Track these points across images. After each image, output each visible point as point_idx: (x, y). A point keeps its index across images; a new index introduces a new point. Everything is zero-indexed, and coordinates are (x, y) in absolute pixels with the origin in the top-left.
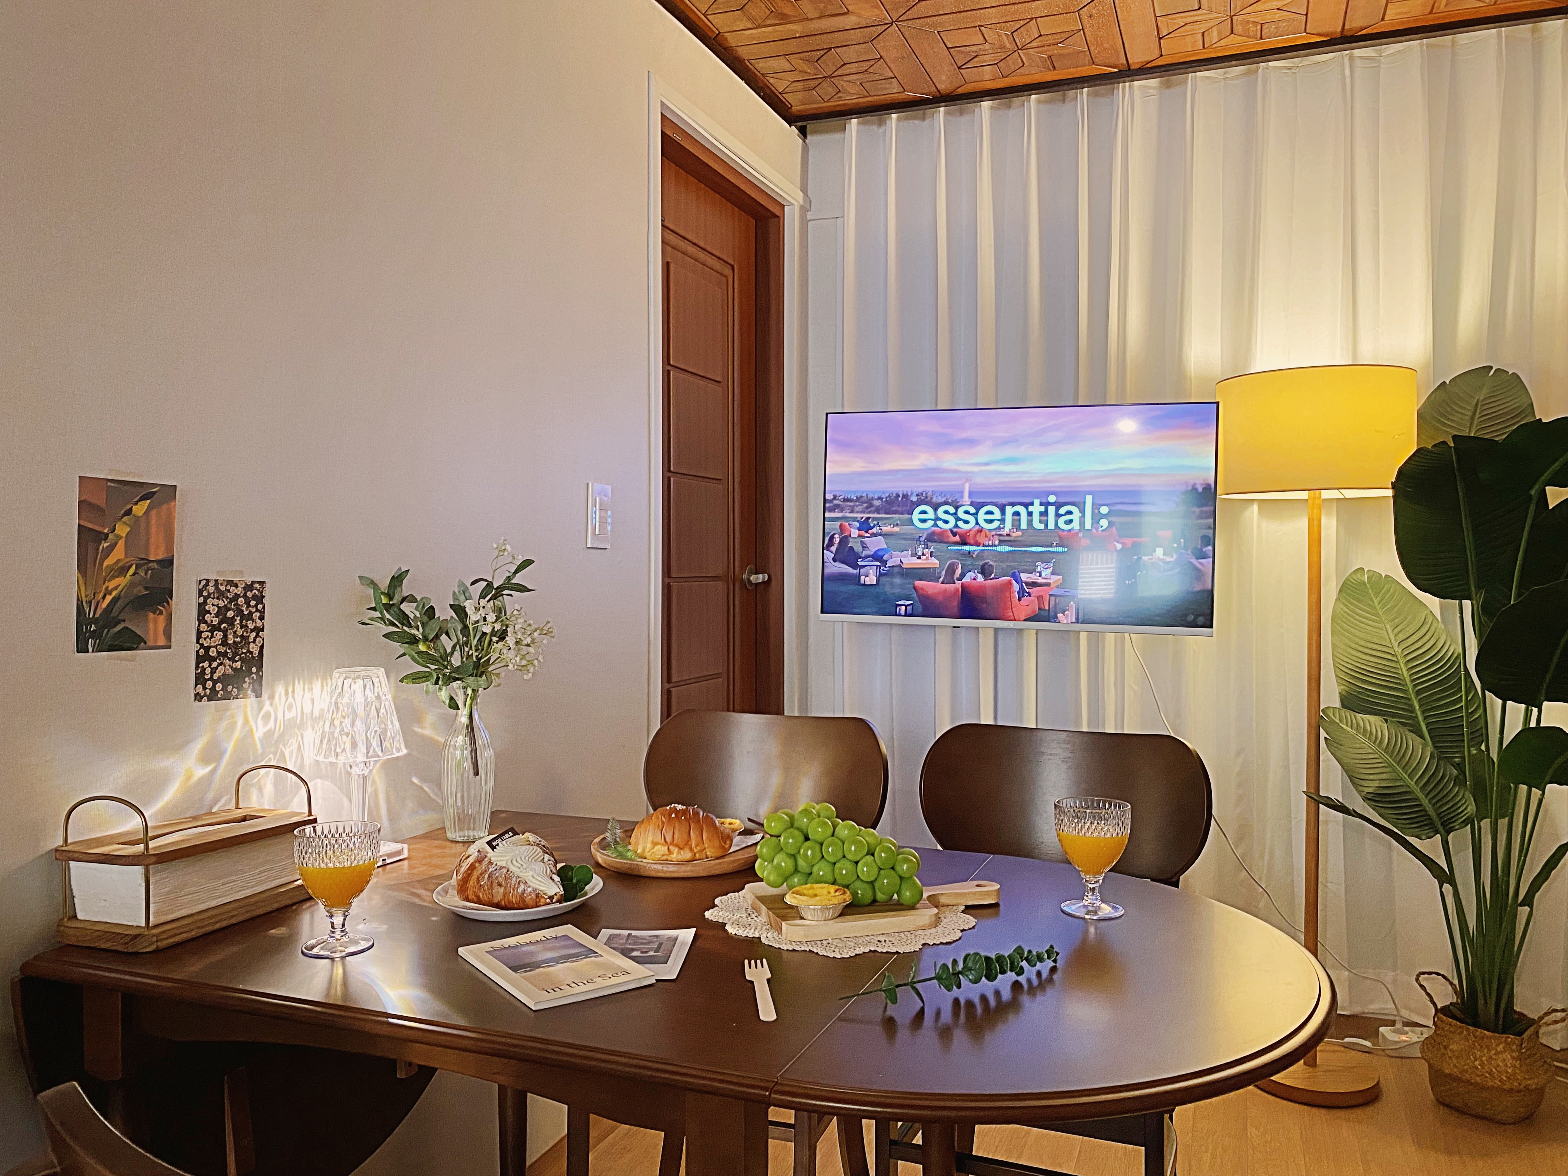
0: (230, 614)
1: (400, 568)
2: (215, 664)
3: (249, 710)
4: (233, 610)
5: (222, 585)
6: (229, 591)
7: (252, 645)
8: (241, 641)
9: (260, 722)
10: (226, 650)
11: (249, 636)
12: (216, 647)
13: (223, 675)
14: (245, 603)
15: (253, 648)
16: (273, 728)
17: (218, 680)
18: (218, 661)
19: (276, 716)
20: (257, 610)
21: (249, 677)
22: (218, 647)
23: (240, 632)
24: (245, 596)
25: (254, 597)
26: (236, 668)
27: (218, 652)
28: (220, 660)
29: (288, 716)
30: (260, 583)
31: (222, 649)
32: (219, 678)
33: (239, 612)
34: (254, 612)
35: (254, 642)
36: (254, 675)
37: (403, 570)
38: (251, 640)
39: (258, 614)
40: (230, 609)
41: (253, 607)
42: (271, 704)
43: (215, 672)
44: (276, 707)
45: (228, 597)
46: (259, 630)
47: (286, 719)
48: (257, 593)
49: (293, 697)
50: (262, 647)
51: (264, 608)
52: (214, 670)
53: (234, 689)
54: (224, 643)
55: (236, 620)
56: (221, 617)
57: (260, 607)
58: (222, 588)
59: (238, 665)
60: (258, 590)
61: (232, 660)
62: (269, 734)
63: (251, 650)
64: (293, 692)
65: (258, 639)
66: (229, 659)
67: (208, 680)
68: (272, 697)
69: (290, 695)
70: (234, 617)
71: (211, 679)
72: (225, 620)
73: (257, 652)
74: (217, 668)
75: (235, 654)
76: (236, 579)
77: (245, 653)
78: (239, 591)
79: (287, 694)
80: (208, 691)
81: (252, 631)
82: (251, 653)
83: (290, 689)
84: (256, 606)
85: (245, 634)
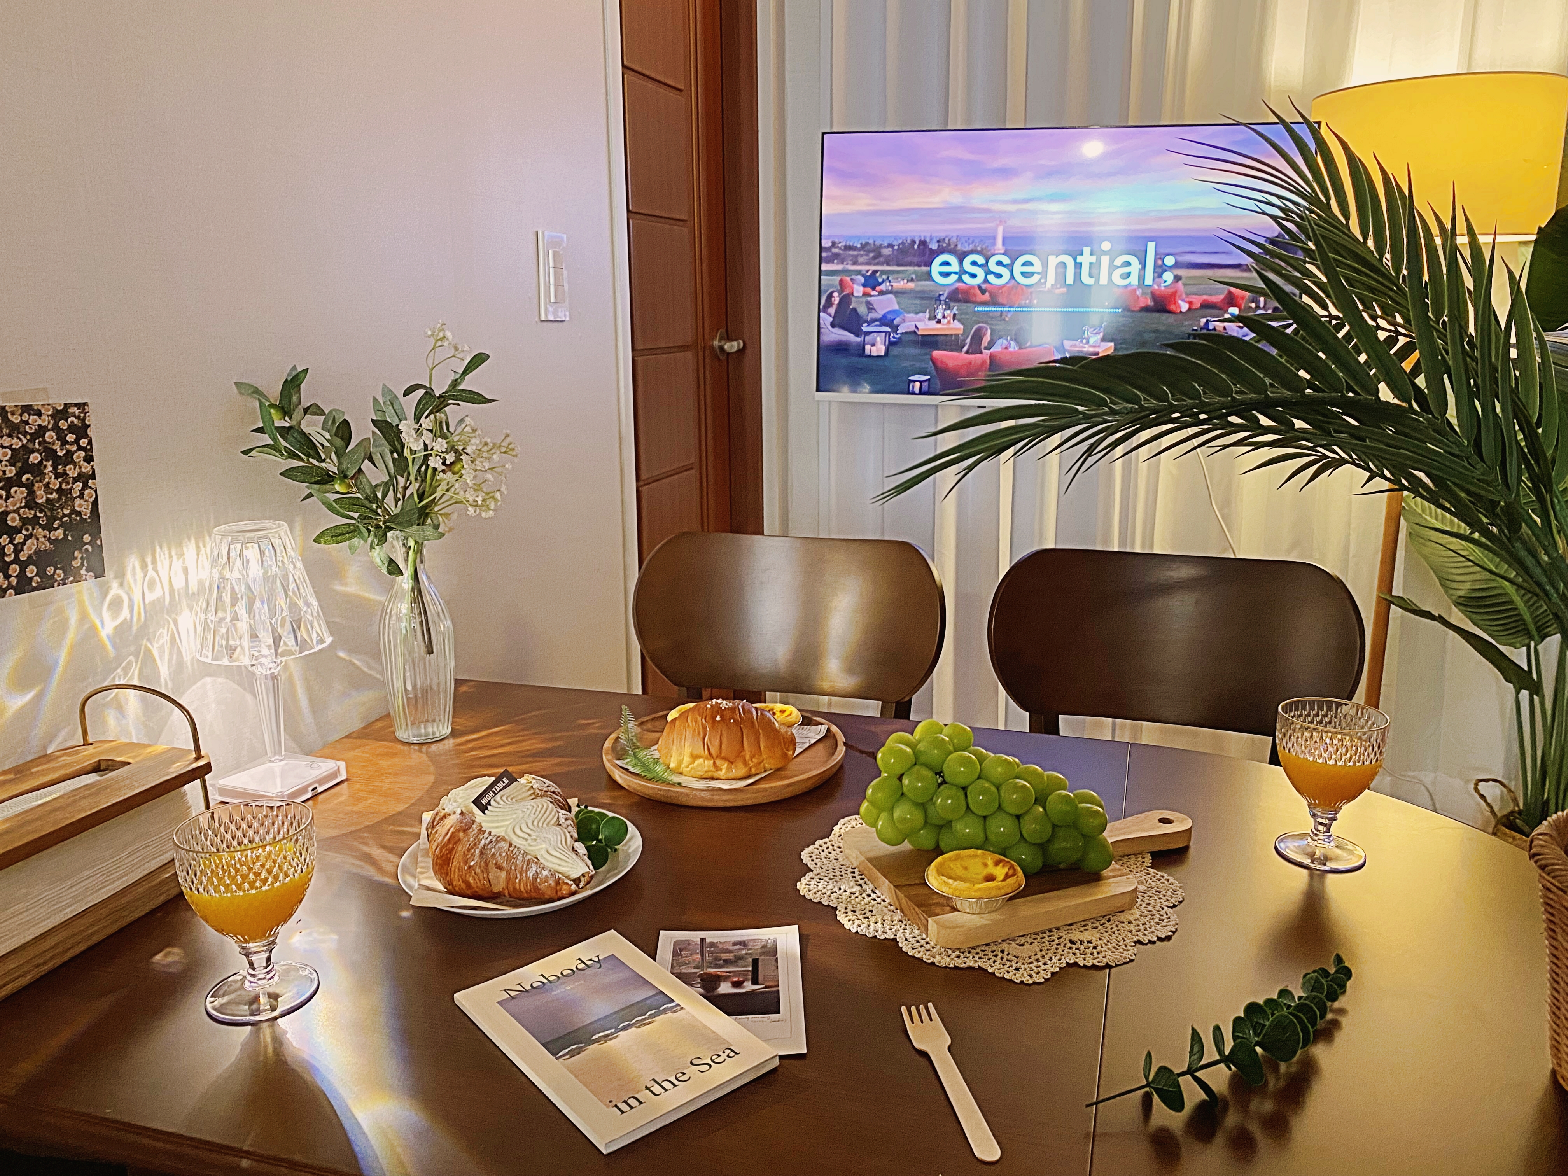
0: (35, 458)
1: (295, 367)
2: (19, 538)
3: (86, 598)
4: (38, 451)
5: (13, 414)
6: (27, 423)
7: (78, 501)
8: (60, 499)
9: (106, 615)
10: (35, 515)
11: (71, 489)
12: (16, 511)
13: (35, 552)
14: (57, 439)
15: (80, 506)
16: (129, 617)
17: (30, 561)
18: (24, 532)
19: (131, 600)
20: (80, 448)
21: (80, 550)
22: (22, 511)
23: (55, 484)
24: (56, 428)
25: (72, 429)
26: (56, 539)
27: (21, 518)
28: (27, 530)
29: (150, 597)
30: (78, 405)
31: (29, 514)
32: (30, 557)
33: (49, 453)
34: (75, 452)
35: (81, 496)
36: (87, 546)
37: (299, 370)
38: (76, 494)
39: (83, 454)
40: (33, 452)
41: (72, 444)
42: (121, 585)
43: (22, 550)
44: (130, 587)
45: (26, 432)
46: (86, 478)
47: (147, 602)
48: (76, 421)
49: (155, 570)
50: (95, 503)
51: (90, 443)
52: (18, 549)
53: (58, 571)
54: (30, 503)
55: (45, 467)
56: (19, 464)
57: (84, 442)
58: (16, 419)
59: (60, 533)
60: (78, 417)
61: (49, 527)
62: (122, 630)
63: (78, 509)
64: (154, 562)
65: (87, 492)
66: (44, 528)
67: (12, 562)
68: (121, 575)
69: (150, 567)
70: (41, 462)
71: (17, 560)
72: (27, 468)
73: (89, 511)
74: (24, 543)
75: (52, 519)
76: (36, 403)
77: (69, 515)
78: (45, 421)
79: (144, 566)
80: (14, 581)
81: (75, 480)
82: (79, 514)
83: (149, 560)
84: (77, 441)
85: (64, 486)
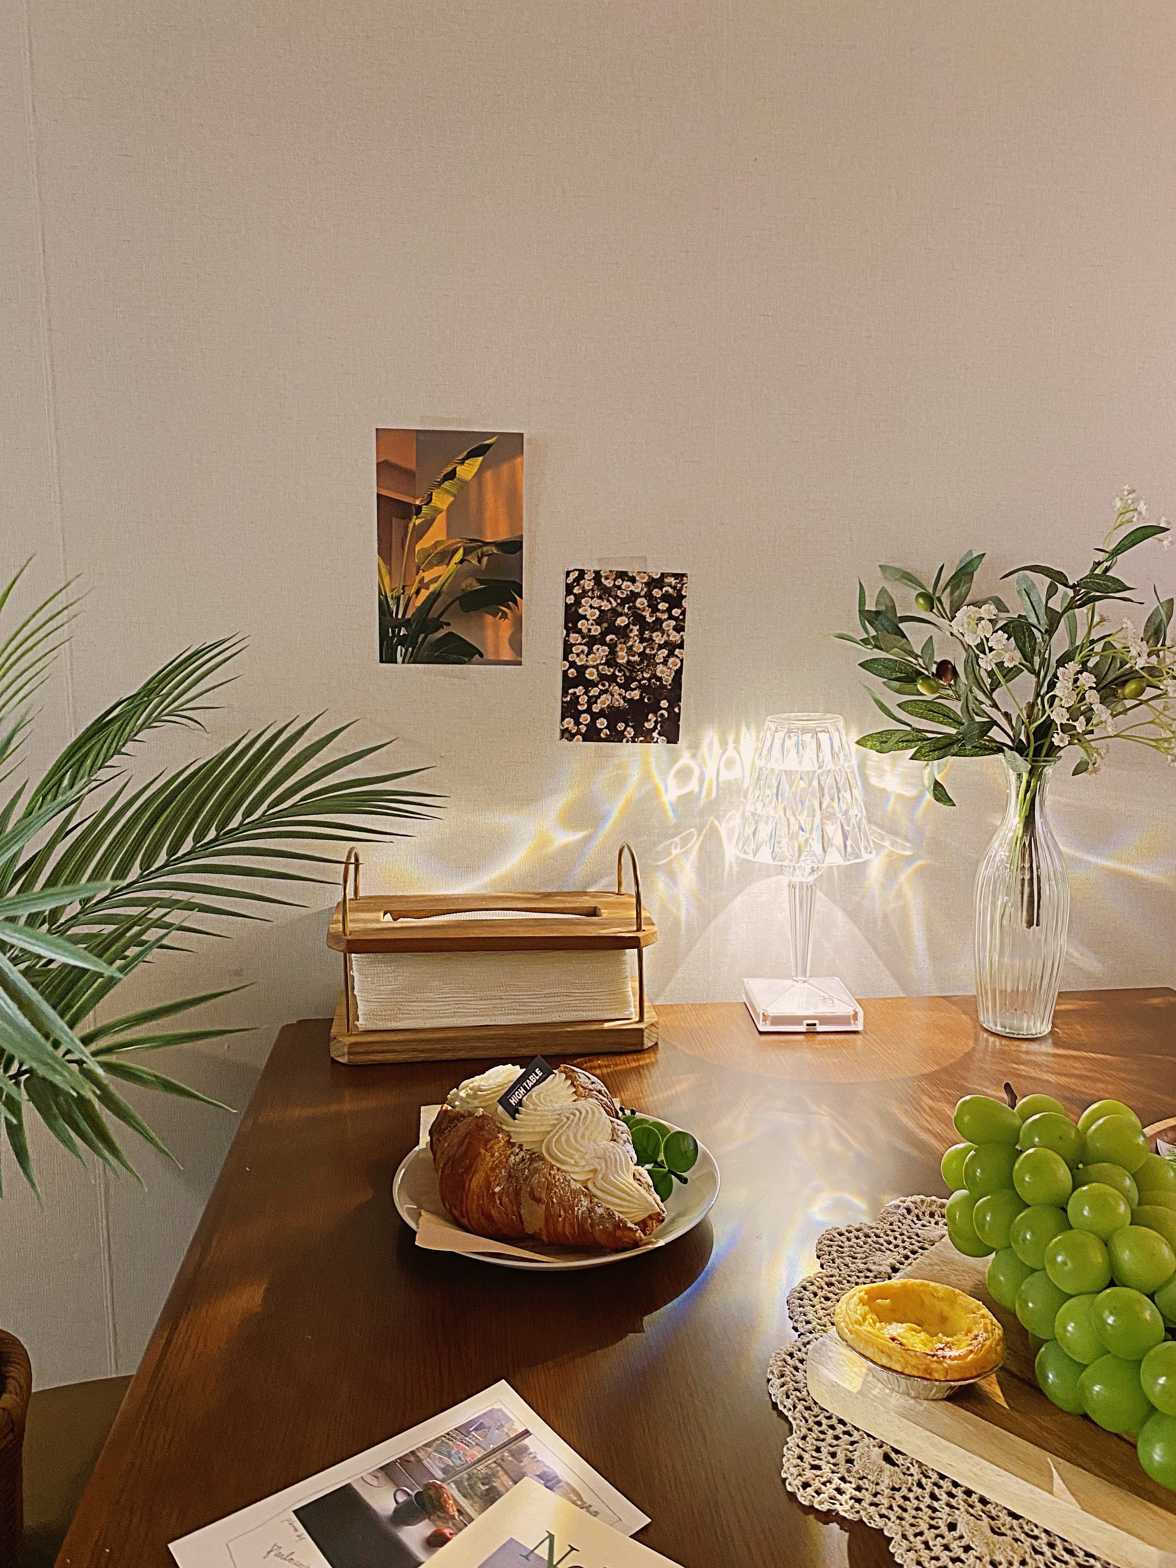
0: (622, 621)
1: (970, 552)
2: (594, 692)
3: (652, 760)
4: (626, 615)
5: (607, 578)
6: (619, 588)
7: (660, 668)
8: (642, 662)
9: (671, 781)
10: (614, 673)
11: (654, 655)
12: (596, 667)
13: (608, 707)
14: (648, 606)
15: (663, 672)
16: (696, 790)
17: (602, 714)
18: (600, 686)
19: (702, 773)
20: (671, 617)
21: (655, 713)
22: (600, 667)
23: (639, 647)
24: (649, 596)
25: (665, 598)
26: (632, 699)
27: (599, 674)
28: (604, 685)
29: (725, 776)
30: (676, 576)
31: (608, 671)
32: (602, 710)
33: (638, 619)
34: (666, 620)
35: (665, 662)
36: (663, 712)
37: (975, 555)
38: (659, 659)
39: (673, 623)
40: (621, 615)
41: (663, 612)
42: (694, 756)
43: (596, 702)
44: (704, 761)
45: (618, 597)
46: (672, 647)
47: (721, 779)
48: (671, 591)
49: (737, 749)
50: (679, 672)
51: (683, 613)
52: (592, 701)
53: (628, 729)
54: (611, 662)
55: (631, 631)
56: (605, 625)
57: (676, 612)
58: (608, 583)
59: (636, 695)
60: (674, 588)
61: (626, 687)
62: (687, 800)
63: (659, 674)
64: (737, 741)
65: (671, 660)
66: (620, 686)
67: (584, 712)
68: (694, 747)
69: (731, 745)
70: (627, 626)
71: (589, 711)
72: (613, 629)
73: (670, 679)
74: (598, 697)
75: (629, 680)
76: (632, 571)
77: (649, 679)
78: (637, 588)
79: (724, 743)
80: (583, 729)
81: (661, 647)
82: (660, 679)
83: (731, 738)
84: (669, 610)
85: (648, 651)
